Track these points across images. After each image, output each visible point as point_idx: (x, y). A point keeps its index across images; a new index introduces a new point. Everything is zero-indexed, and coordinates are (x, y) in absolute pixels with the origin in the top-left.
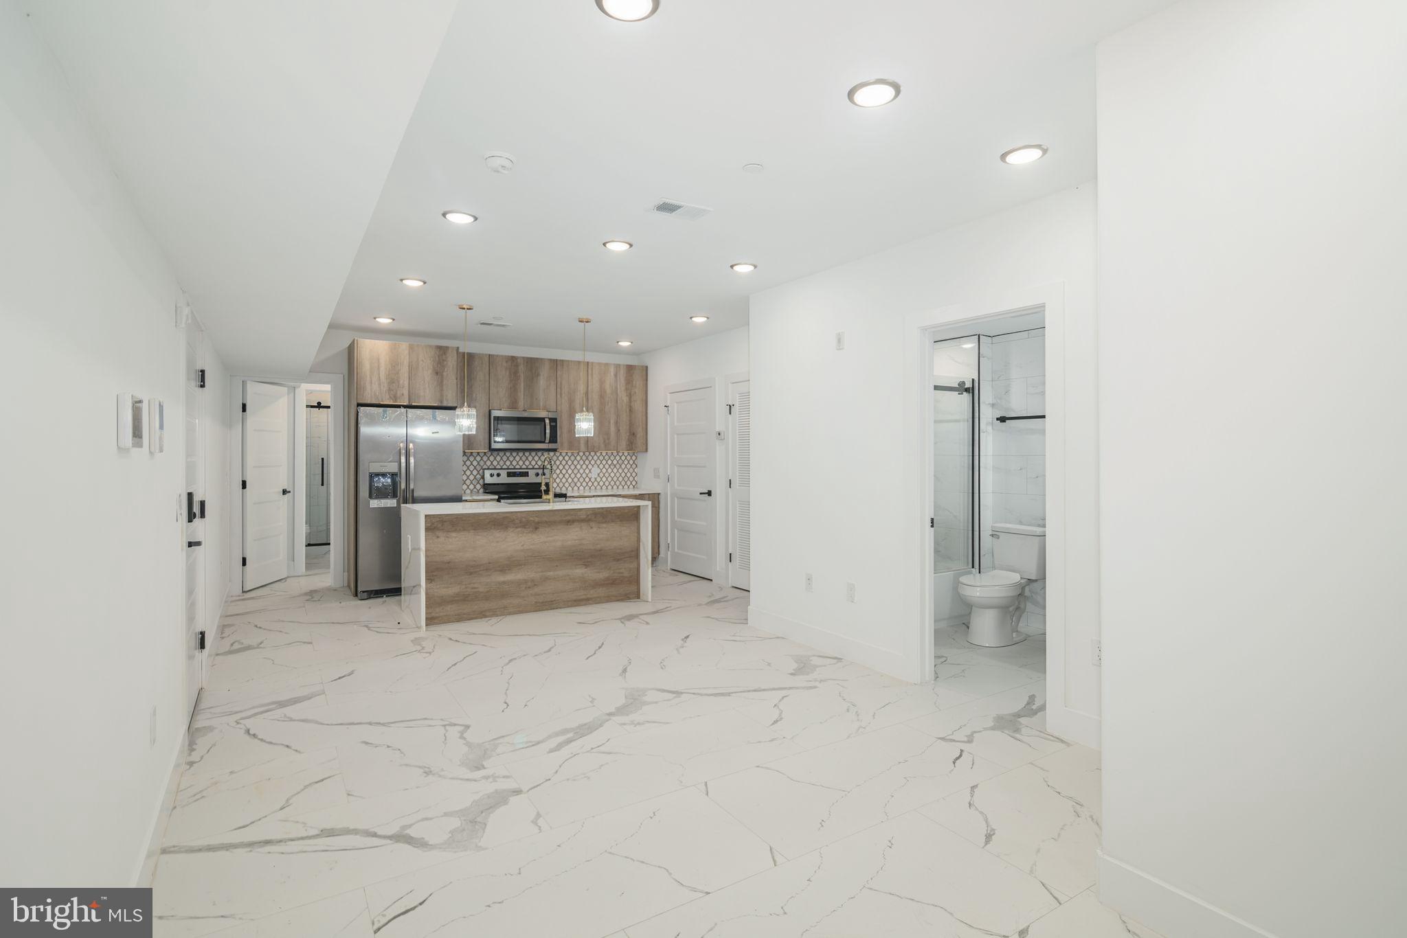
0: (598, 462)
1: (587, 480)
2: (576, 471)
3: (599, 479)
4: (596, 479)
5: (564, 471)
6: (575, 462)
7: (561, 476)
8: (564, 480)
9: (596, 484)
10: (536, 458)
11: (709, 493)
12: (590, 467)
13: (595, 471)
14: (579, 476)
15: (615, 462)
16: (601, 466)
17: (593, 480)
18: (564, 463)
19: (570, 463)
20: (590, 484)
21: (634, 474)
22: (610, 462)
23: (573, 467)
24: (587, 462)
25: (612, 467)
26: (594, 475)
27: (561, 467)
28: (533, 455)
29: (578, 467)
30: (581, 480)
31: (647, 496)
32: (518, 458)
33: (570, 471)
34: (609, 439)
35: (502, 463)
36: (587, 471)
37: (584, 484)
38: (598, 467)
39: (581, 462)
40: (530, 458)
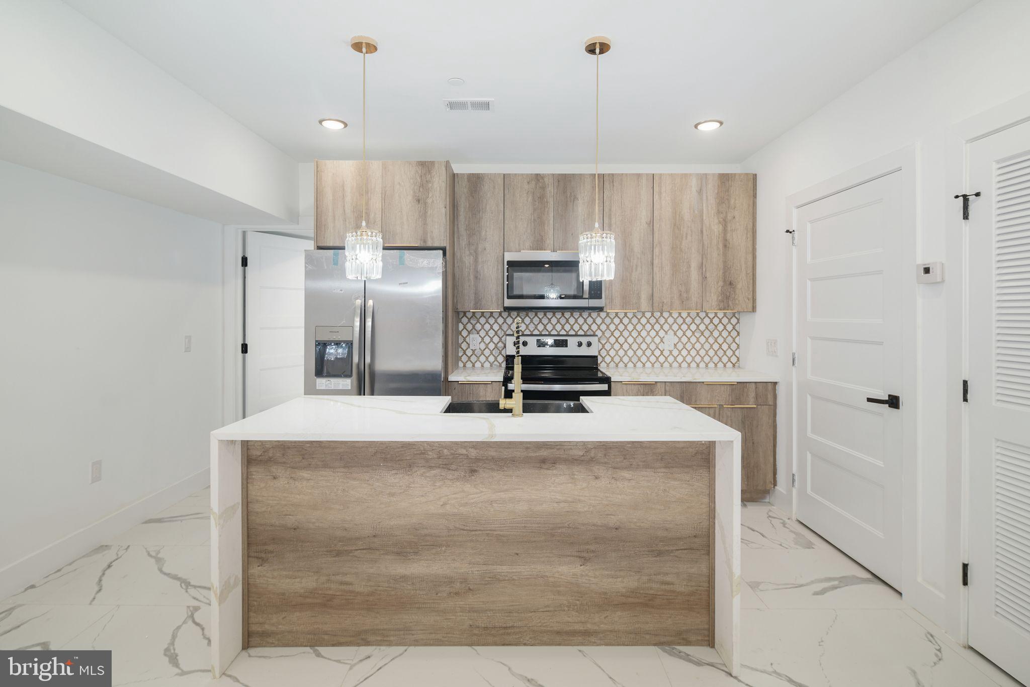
0: (675, 327)
1: (657, 353)
2: (639, 340)
3: (675, 353)
4: (671, 352)
5: (621, 340)
6: (639, 327)
7: (617, 346)
8: (621, 353)
9: (671, 359)
10: (581, 321)
11: (893, 402)
12: (662, 333)
13: (670, 340)
14: (644, 346)
15: (702, 327)
16: (680, 333)
17: (666, 353)
18: (621, 327)
19: (630, 327)
20: (662, 359)
21: (734, 346)
22: (693, 327)
23: (635, 334)
24: (657, 327)
25: (698, 335)
26: (667, 346)
27: (617, 334)
28: (576, 317)
29: (644, 333)
30: (648, 353)
31: (753, 385)
32: (554, 321)
33: (630, 340)
34: (687, 291)
35: (532, 327)
36: (657, 340)
37: (653, 359)
38: (675, 334)
39: (648, 327)
40: (572, 321)
